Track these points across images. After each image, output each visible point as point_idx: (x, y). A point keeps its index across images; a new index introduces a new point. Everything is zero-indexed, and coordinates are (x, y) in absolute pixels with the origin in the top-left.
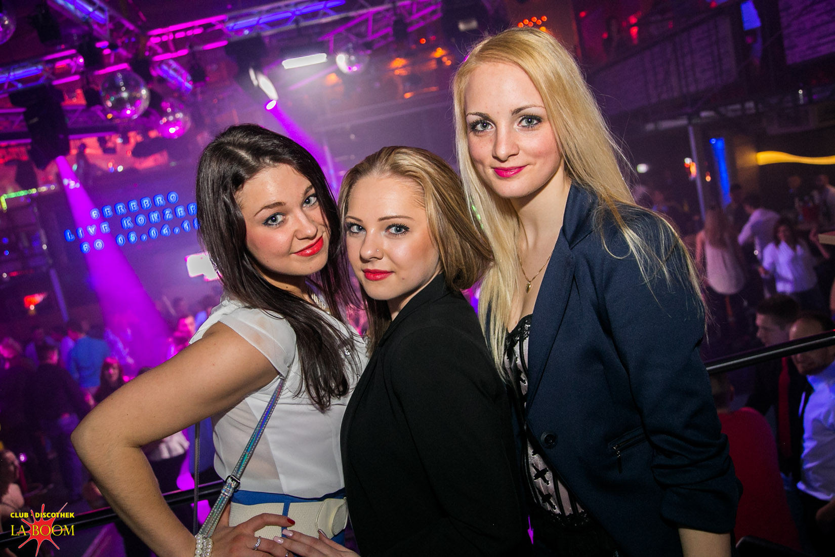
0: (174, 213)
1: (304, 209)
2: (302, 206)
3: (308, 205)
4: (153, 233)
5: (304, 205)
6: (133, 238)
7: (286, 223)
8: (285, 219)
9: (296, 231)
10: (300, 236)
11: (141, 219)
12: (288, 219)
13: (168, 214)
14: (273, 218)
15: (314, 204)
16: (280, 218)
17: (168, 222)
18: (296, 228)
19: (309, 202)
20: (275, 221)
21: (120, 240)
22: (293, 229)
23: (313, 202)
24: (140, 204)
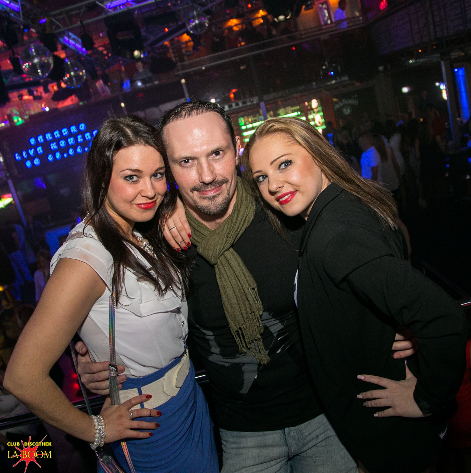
0: (84, 137)
1: (152, 179)
2: (151, 177)
3: (155, 178)
4: (71, 152)
5: (153, 177)
6: (58, 156)
7: (137, 183)
8: (138, 180)
9: (142, 190)
10: (143, 195)
11: (62, 143)
12: (140, 181)
13: (80, 138)
14: (131, 177)
15: (159, 178)
16: (135, 178)
17: (80, 144)
18: (143, 188)
19: (156, 176)
20: (131, 179)
21: (50, 158)
22: (140, 189)
23: (158, 177)
24: (61, 133)
